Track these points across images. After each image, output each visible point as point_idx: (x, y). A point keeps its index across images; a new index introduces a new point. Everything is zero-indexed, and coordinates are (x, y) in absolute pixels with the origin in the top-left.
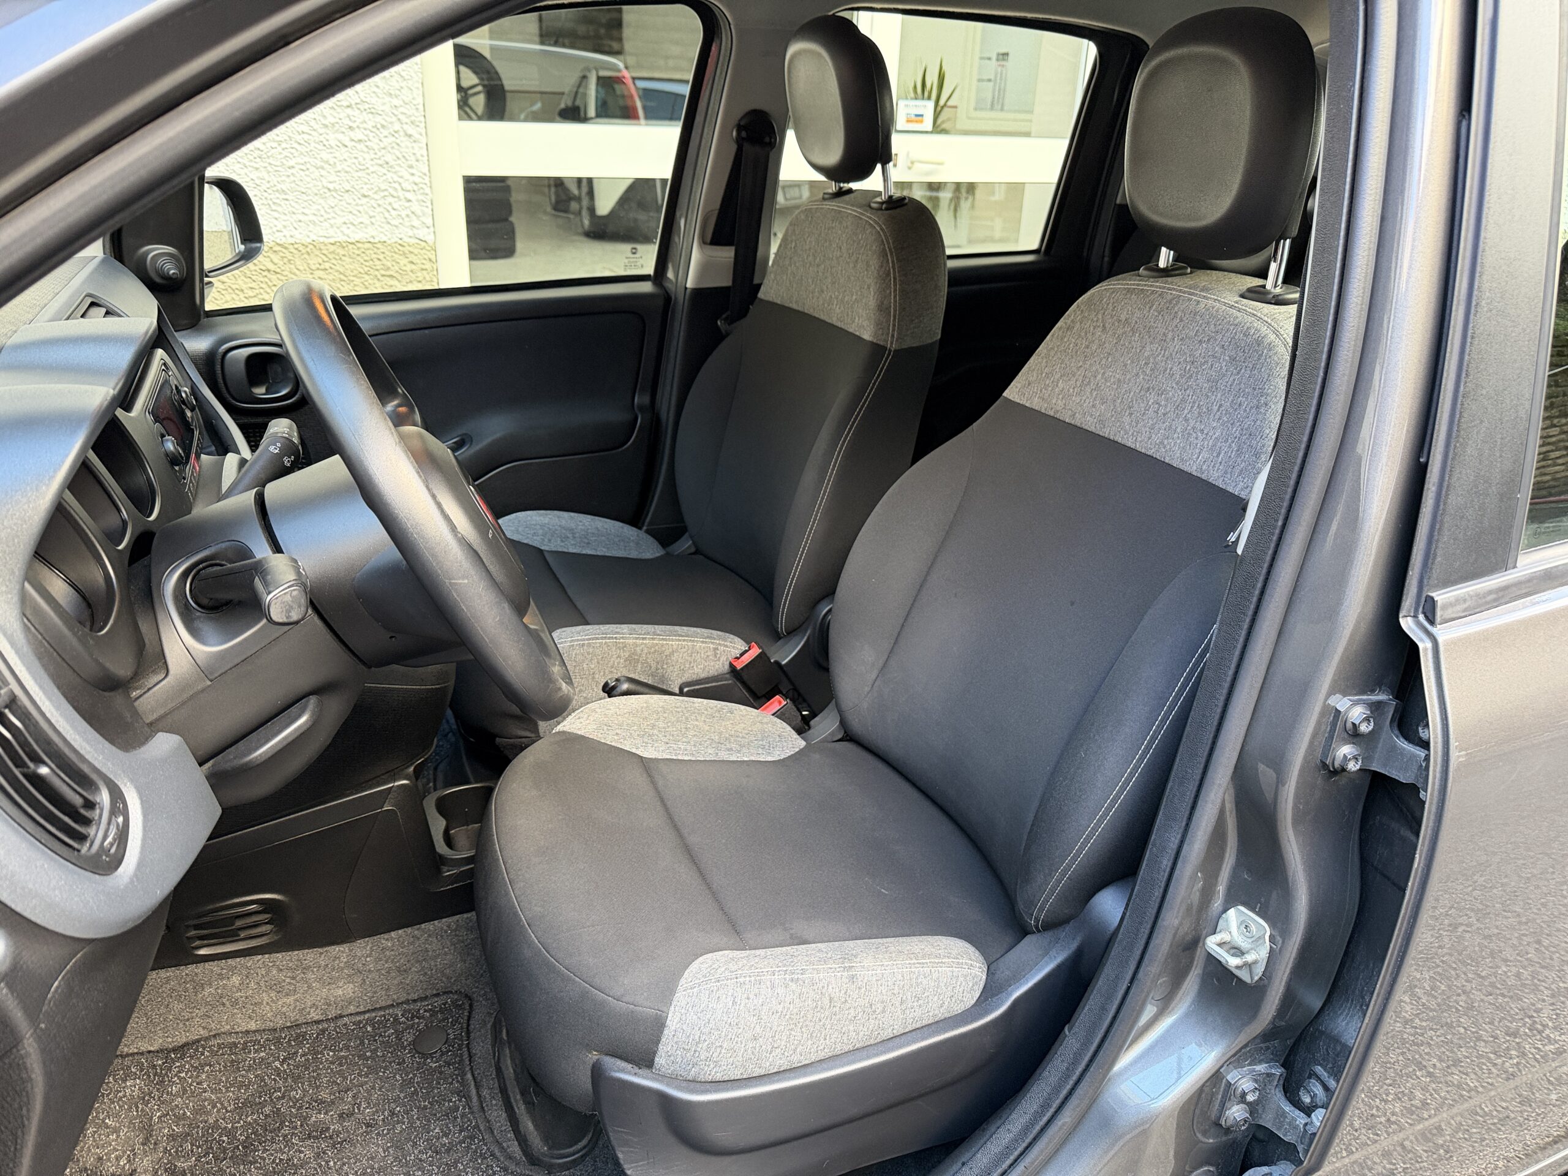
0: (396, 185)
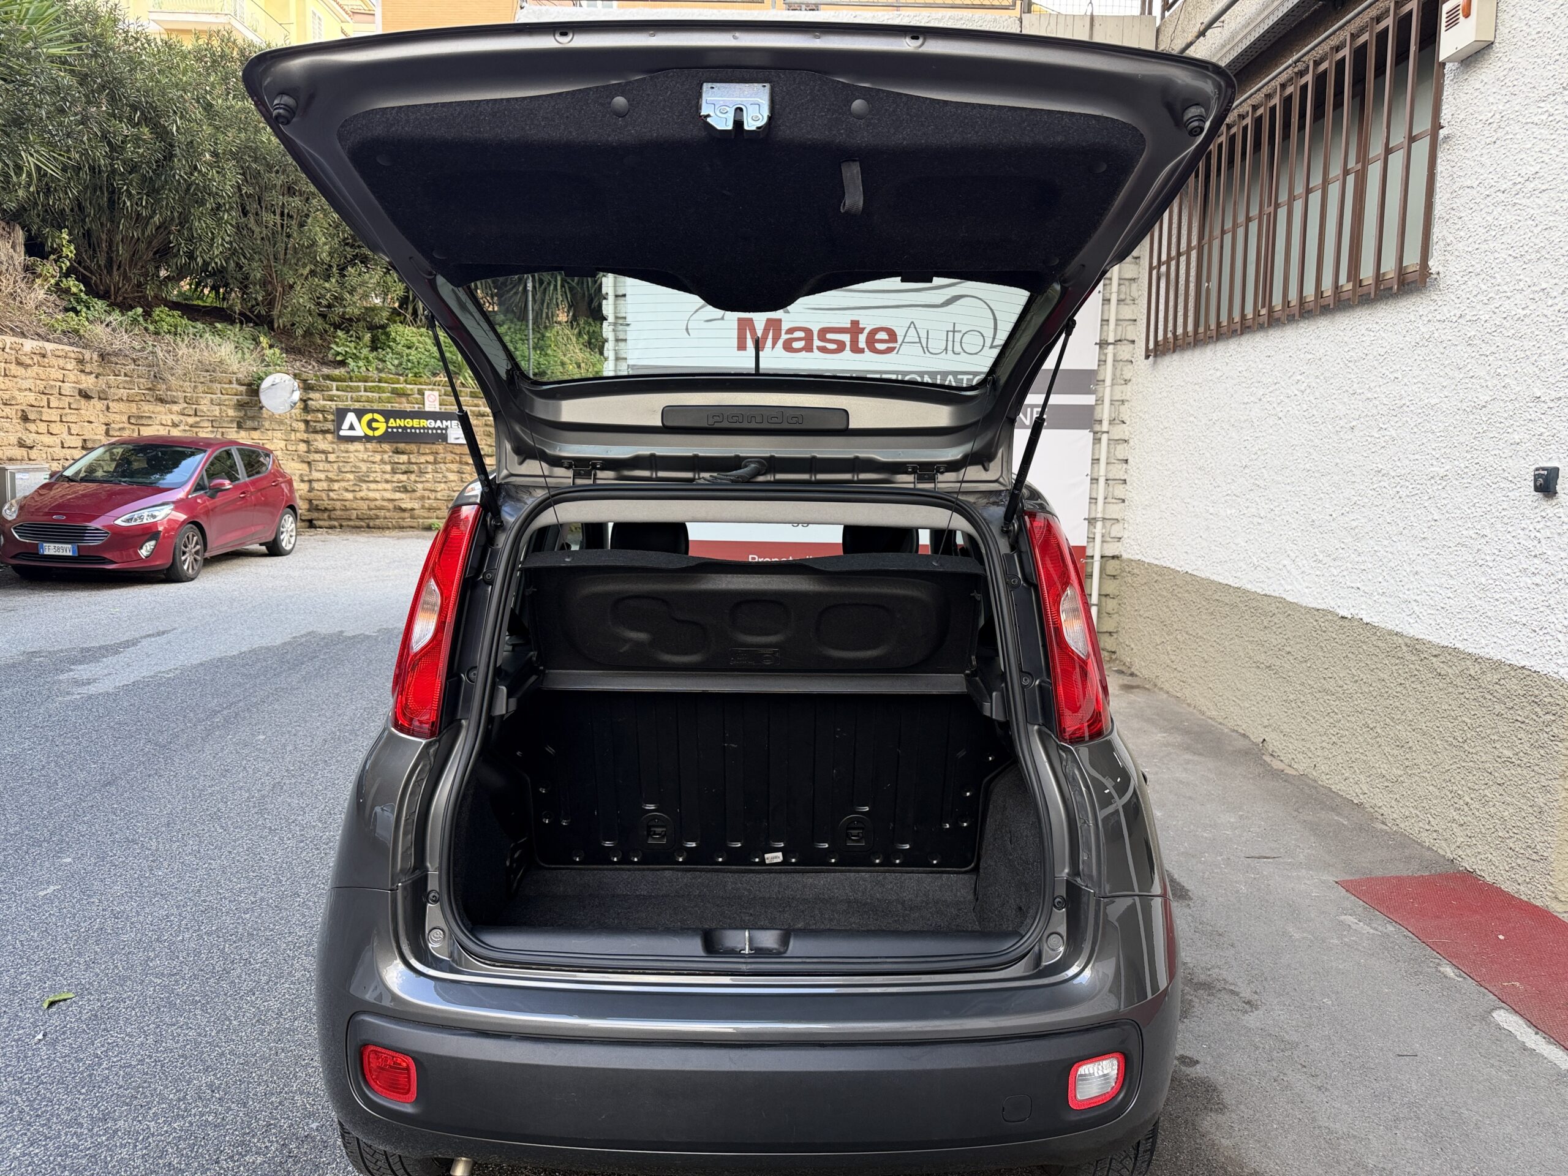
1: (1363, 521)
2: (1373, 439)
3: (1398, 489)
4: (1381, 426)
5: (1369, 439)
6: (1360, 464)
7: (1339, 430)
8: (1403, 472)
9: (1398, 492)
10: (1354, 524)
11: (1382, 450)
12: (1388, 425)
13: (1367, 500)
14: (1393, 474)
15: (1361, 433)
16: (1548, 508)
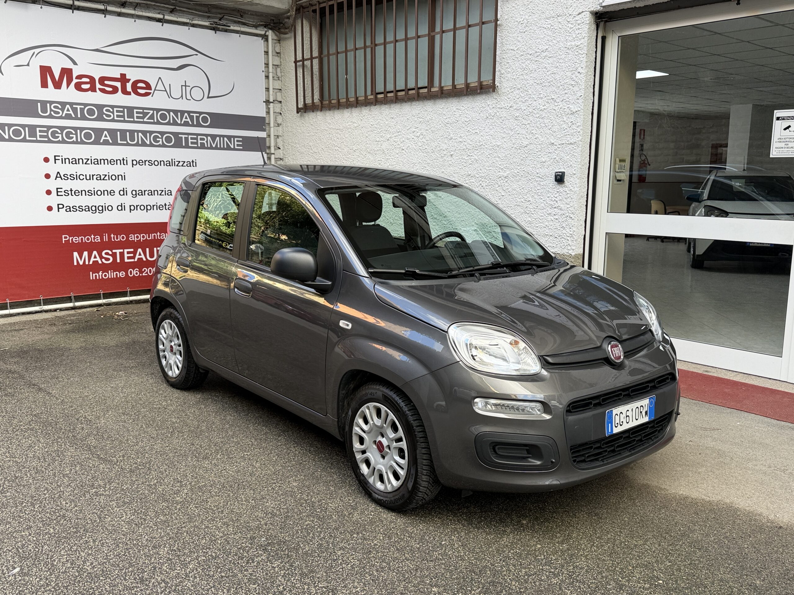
0: (565, 234)
4: (469, 154)
5: (462, 160)
7: (443, 156)
9: (481, 184)
12: (473, 154)
16: (560, 188)
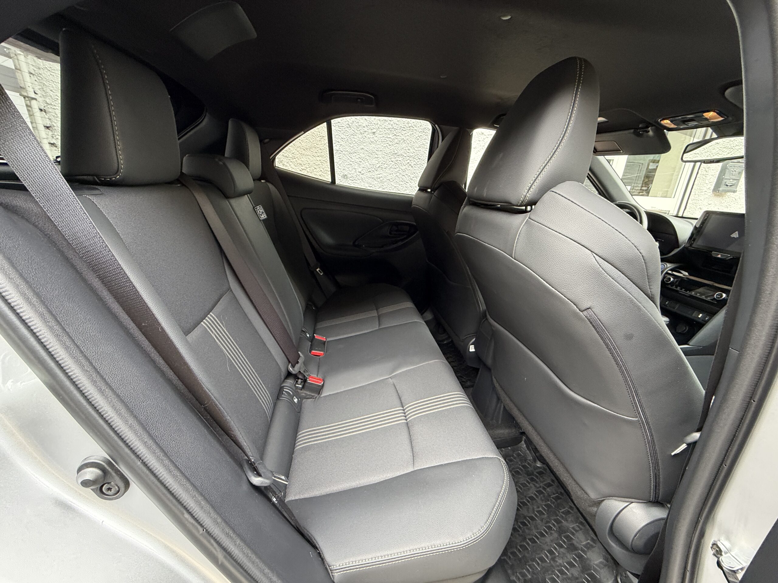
1: (384, 174)
2: (390, 139)
3: (408, 161)
4: (396, 134)
5: (387, 139)
6: (381, 149)
7: (362, 132)
8: (412, 155)
9: (409, 163)
10: (380, 176)
11: (397, 145)
12: (400, 134)
13: (387, 166)
14: (405, 155)
15: (381, 136)
